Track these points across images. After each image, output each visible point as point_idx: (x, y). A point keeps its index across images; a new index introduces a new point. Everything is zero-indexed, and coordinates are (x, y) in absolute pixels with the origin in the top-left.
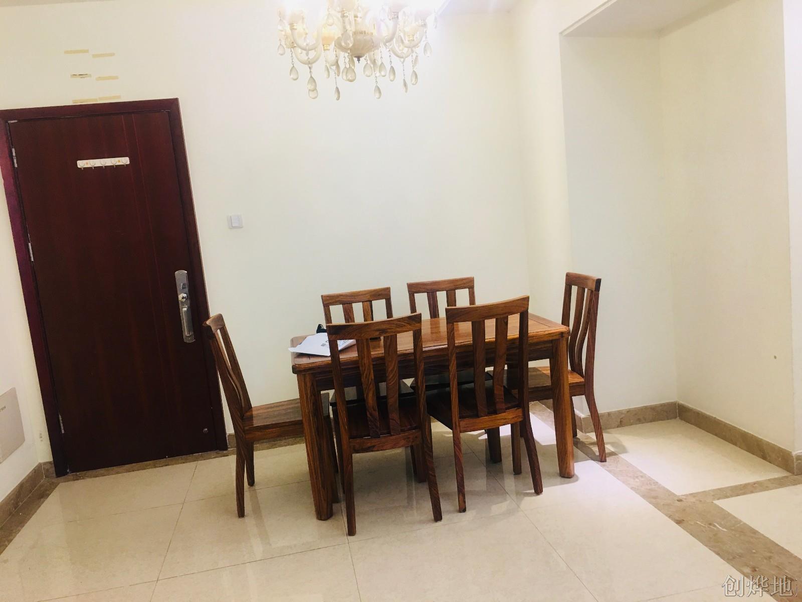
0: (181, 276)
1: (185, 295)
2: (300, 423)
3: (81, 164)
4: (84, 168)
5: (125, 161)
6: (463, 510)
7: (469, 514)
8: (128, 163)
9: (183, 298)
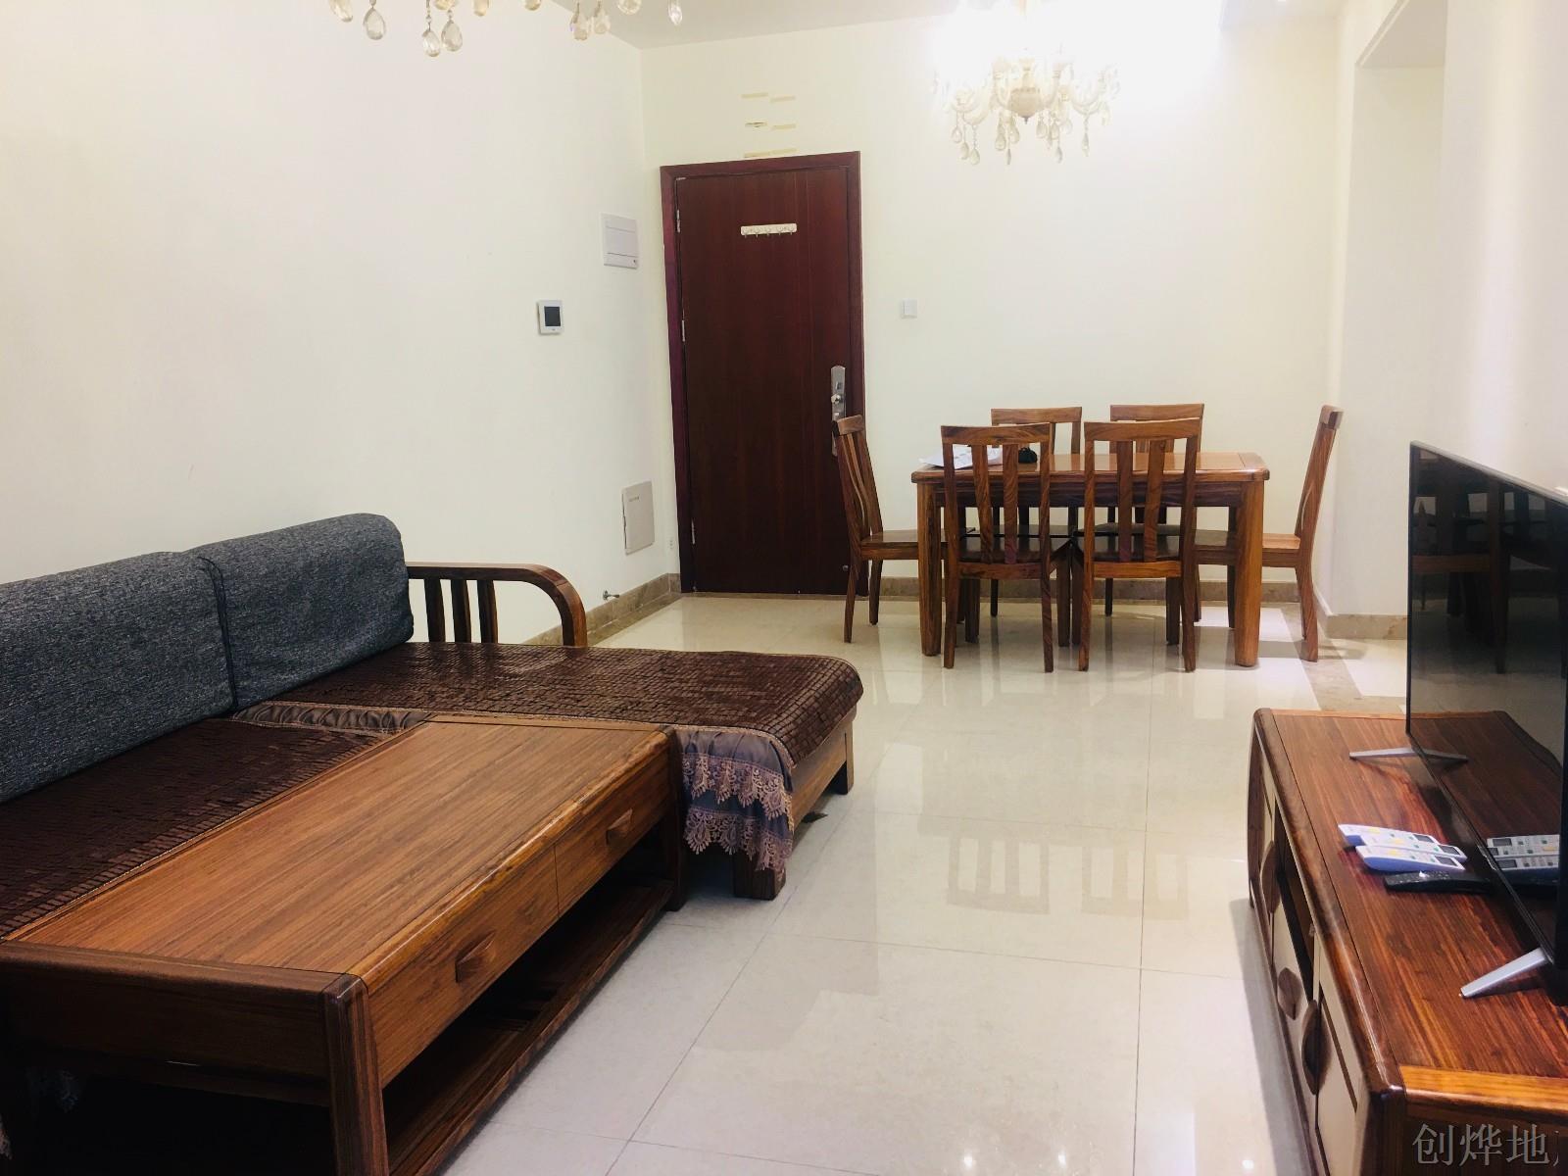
0: (838, 374)
1: (839, 397)
2: (915, 546)
3: (746, 230)
4: (748, 236)
5: (792, 228)
6: (1084, 669)
7: (1090, 673)
8: (795, 230)
9: (837, 400)
